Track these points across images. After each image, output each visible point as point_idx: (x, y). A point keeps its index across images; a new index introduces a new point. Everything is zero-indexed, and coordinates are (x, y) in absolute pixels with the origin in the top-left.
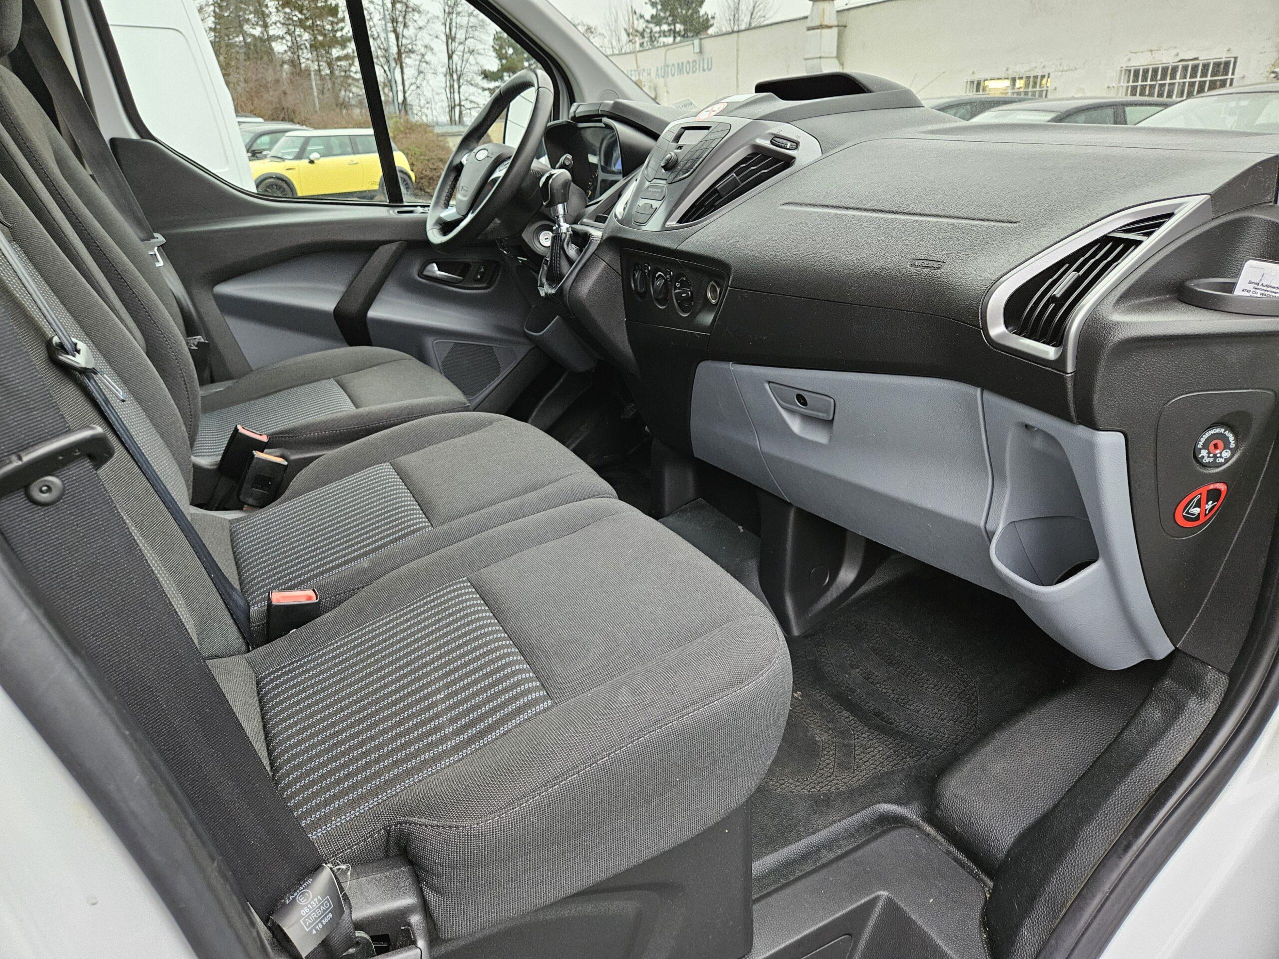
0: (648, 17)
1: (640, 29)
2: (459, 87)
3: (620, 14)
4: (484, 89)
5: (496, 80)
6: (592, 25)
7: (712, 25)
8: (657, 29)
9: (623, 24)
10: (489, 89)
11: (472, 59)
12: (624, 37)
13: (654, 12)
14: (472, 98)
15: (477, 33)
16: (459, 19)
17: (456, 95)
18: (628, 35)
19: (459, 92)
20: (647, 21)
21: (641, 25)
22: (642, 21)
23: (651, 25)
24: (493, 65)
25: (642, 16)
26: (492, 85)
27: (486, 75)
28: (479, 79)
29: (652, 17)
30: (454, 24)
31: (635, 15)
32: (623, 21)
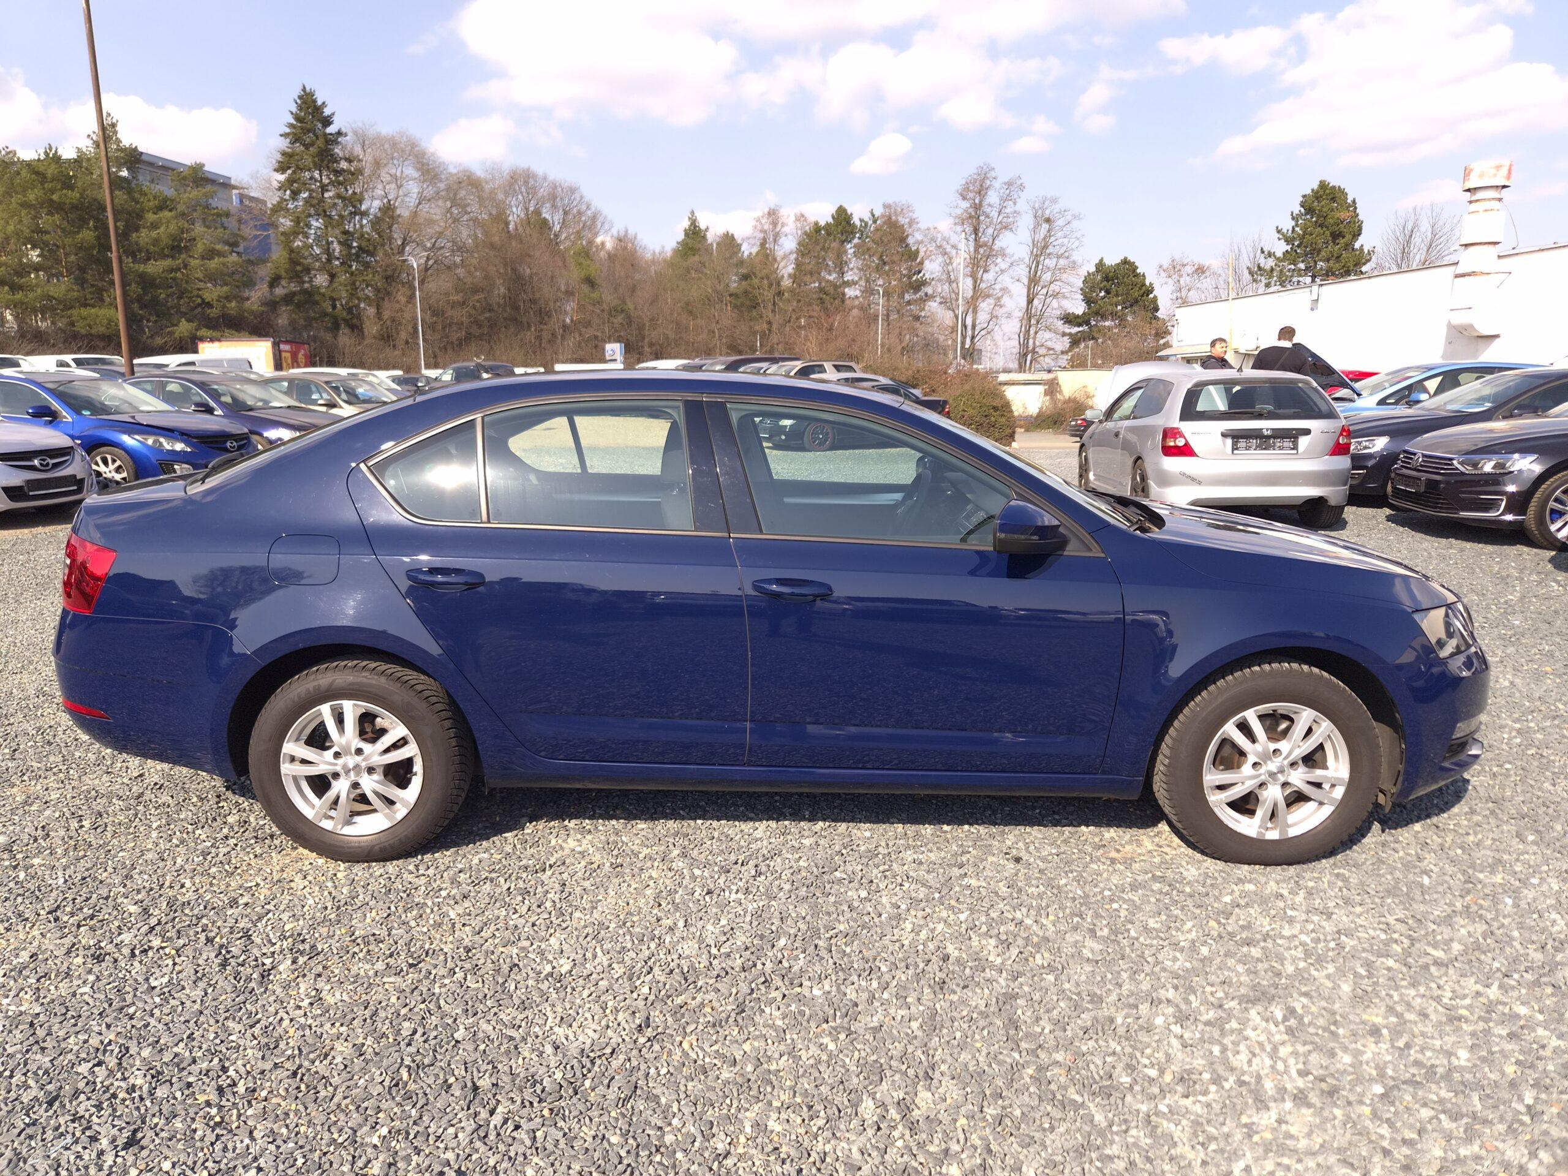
0: (1279, 254)
1: (1268, 267)
2: (1036, 333)
3: (1244, 251)
4: (1064, 334)
5: (1079, 325)
6: (1205, 262)
7: (1369, 260)
8: (1293, 267)
9: (1246, 262)
10: (1070, 334)
11: (1055, 304)
12: (1246, 276)
13: (1289, 248)
14: (1049, 344)
15: (1064, 277)
16: (1047, 261)
17: (1031, 341)
18: (1251, 273)
19: (1035, 338)
20: (1278, 259)
21: (1271, 263)
22: (1271, 259)
23: (1283, 264)
24: (1078, 308)
25: (1270, 255)
26: (1075, 330)
27: (1069, 319)
28: (1060, 325)
29: (1286, 254)
30: (1040, 267)
31: (1263, 252)
32: (1246, 259)
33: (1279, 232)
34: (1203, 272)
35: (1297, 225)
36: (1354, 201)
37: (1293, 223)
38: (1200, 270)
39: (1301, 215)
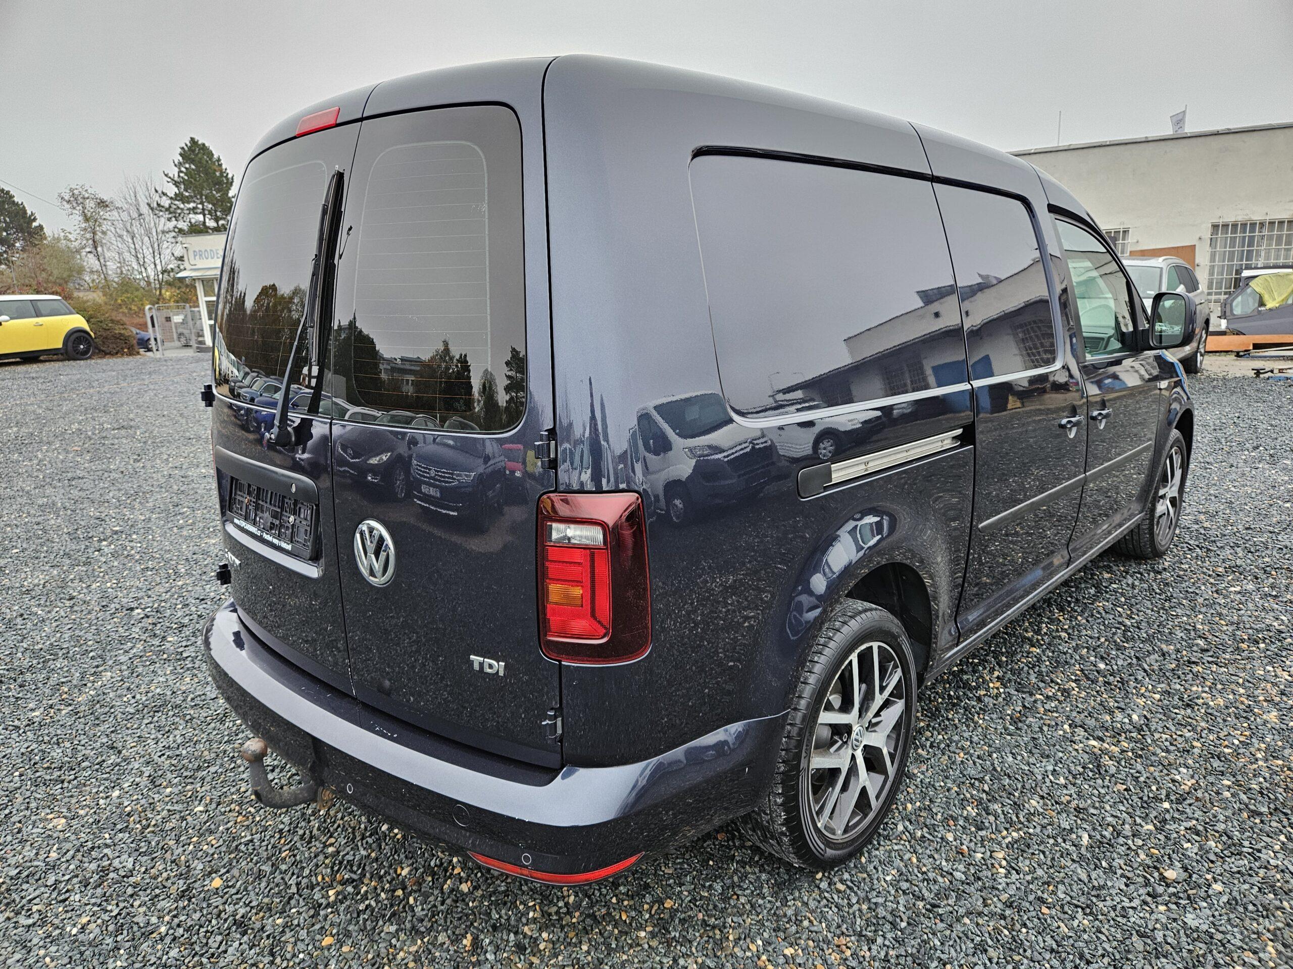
0: (172, 195)
1: (167, 205)
3: (138, 188)
12: (145, 209)
13: (177, 190)
18: (152, 209)
20: (171, 198)
21: (166, 202)
22: (164, 198)
23: (177, 202)
25: (163, 193)
29: (176, 194)
31: (156, 191)
32: (143, 198)
33: (166, 175)
34: (107, 206)
35: (181, 172)
36: (219, 160)
37: (176, 170)
38: (102, 204)
39: (180, 163)
